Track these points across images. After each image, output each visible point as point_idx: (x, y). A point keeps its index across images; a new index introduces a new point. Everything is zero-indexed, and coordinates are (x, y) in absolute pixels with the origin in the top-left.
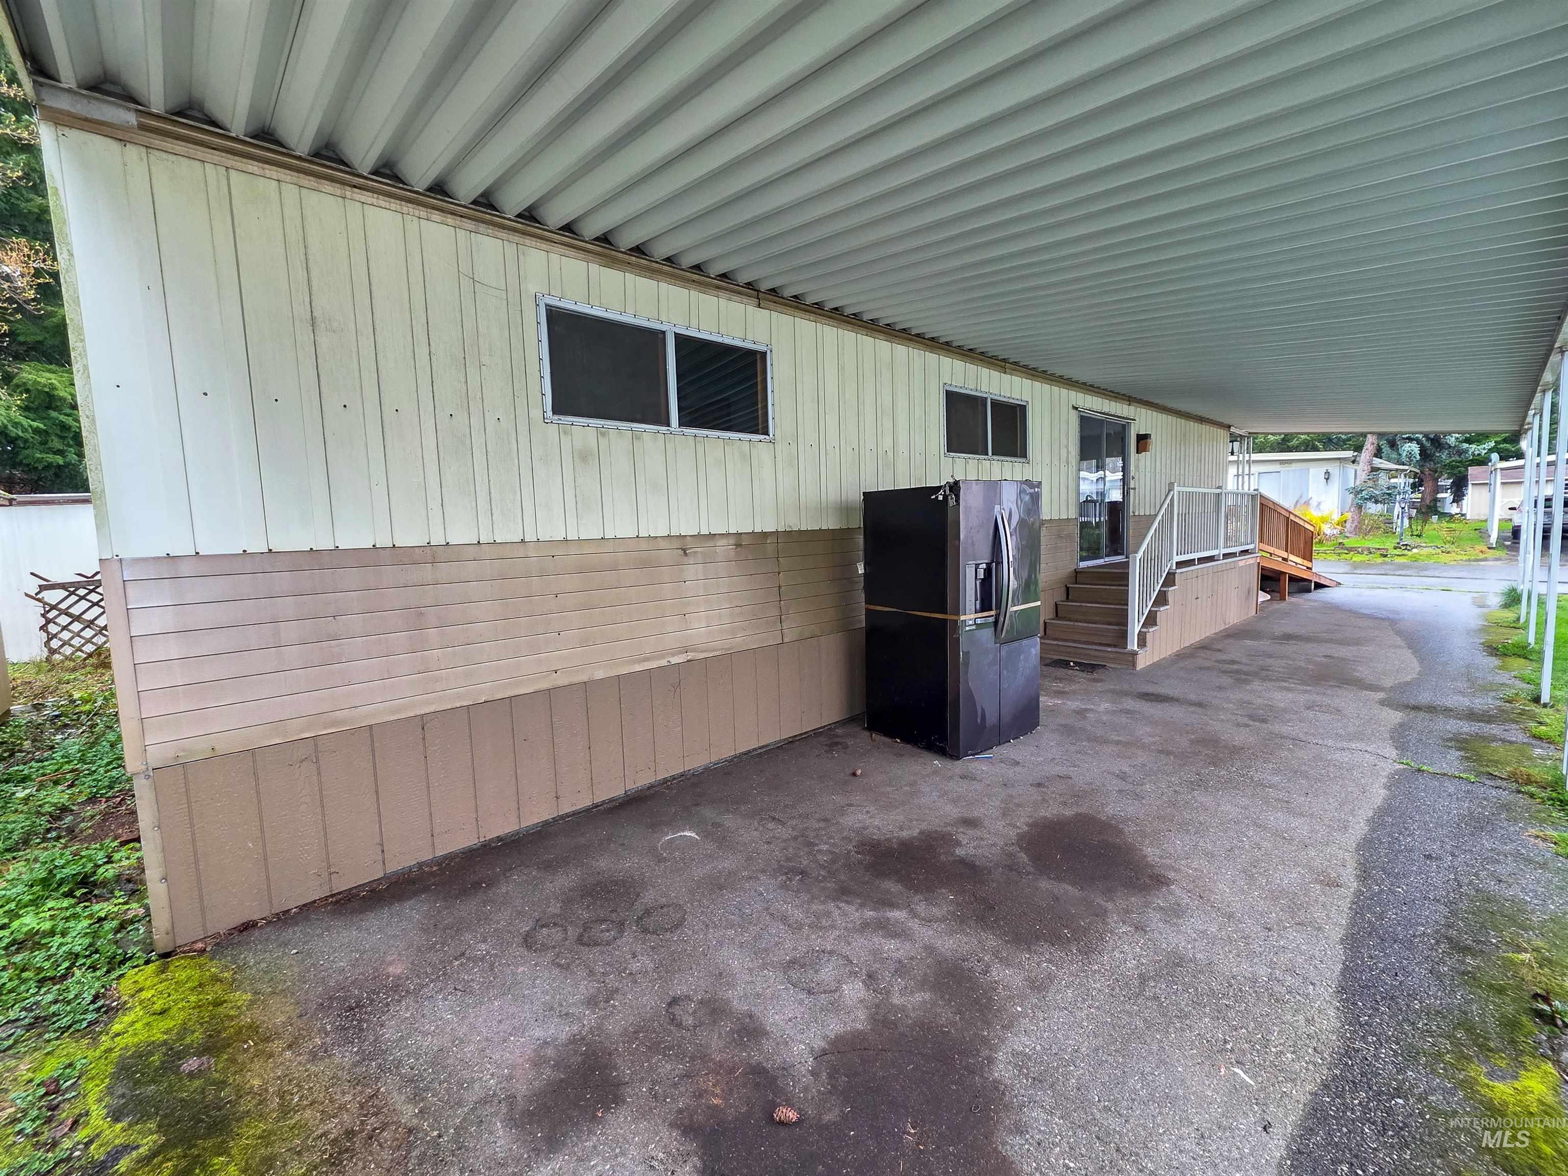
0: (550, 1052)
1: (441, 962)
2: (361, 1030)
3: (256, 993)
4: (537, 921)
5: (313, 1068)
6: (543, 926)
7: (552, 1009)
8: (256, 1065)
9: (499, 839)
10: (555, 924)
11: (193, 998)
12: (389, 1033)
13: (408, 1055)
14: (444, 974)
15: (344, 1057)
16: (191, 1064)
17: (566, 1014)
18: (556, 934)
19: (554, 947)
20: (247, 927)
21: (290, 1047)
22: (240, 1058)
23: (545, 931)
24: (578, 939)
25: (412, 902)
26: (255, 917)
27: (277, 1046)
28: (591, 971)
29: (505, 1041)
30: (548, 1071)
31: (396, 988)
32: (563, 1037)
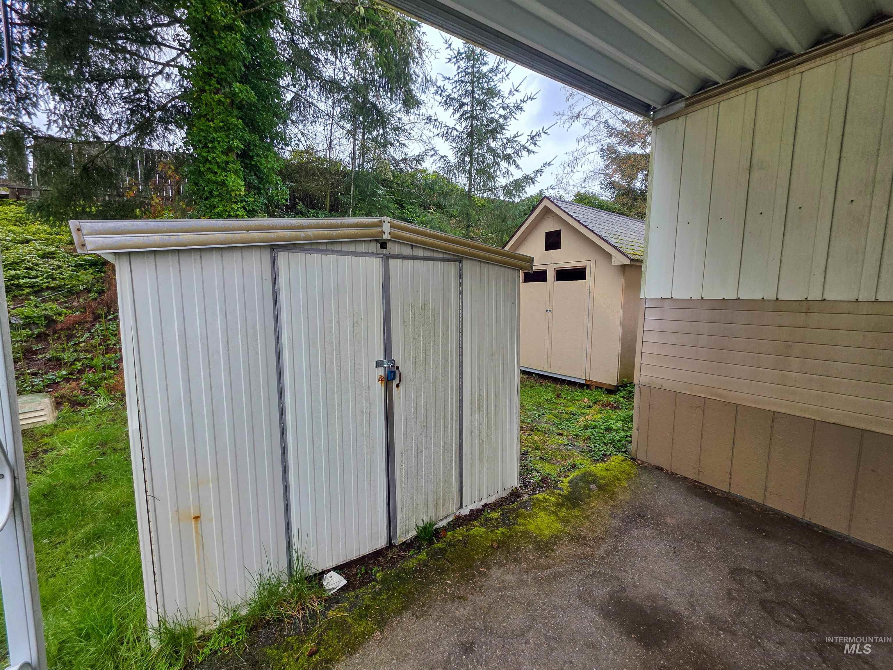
0: (661, 602)
1: (688, 535)
2: (631, 523)
3: (629, 486)
4: (759, 571)
5: (606, 517)
6: (758, 576)
7: (691, 597)
8: (600, 501)
9: (825, 529)
10: (766, 582)
11: (617, 473)
12: (635, 532)
13: (627, 543)
14: (681, 539)
15: (616, 523)
16: (593, 487)
17: (692, 605)
18: (758, 585)
19: (744, 587)
20: (659, 468)
21: (612, 506)
22: (601, 496)
23: (754, 578)
24: (764, 601)
25: (720, 510)
26: (664, 467)
27: (610, 502)
28: (740, 614)
29: (656, 578)
30: (648, 604)
31: (658, 525)
32: (675, 608)
